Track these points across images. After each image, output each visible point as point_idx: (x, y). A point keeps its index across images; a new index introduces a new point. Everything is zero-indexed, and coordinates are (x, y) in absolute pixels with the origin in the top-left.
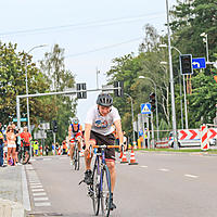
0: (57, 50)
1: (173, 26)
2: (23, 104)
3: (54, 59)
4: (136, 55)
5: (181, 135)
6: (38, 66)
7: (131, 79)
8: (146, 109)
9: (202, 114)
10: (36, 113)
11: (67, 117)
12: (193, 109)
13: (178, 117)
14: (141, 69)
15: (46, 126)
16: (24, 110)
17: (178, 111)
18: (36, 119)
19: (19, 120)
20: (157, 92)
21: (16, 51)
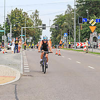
0: (37, 12)
1: (77, 6)
2: (23, 30)
3: (36, 15)
4: (64, 15)
5: (77, 45)
6: (30, 17)
7: (62, 23)
8: (66, 35)
9: (85, 37)
10: (28, 33)
11: (39, 35)
12: (82, 35)
13: (77, 37)
14: (65, 20)
15: (31, 38)
16: (24, 32)
17: (77, 35)
18: (28, 35)
19: (22, 35)
20: (70, 28)
21: (22, 12)
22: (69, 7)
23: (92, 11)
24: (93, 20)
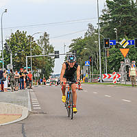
0: (46, 35)
1: (101, 24)
2: (29, 60)
3: (44, 39)
4: (83, 38)
5: (103, 76)
6: (37, 42)
7: (81, 49)
8: (87, 64)
9: (114, 66)
10: (35, 64)
11: (50, 67)
12: (110, 64)
13: (102, 68)
15: (40, 71)
16: (29, 63)
17: (102, 65)
19: (27, 67)
21: (26, 35)
22: (91, 26)
23: (122, 31)
24: (124, 40)
